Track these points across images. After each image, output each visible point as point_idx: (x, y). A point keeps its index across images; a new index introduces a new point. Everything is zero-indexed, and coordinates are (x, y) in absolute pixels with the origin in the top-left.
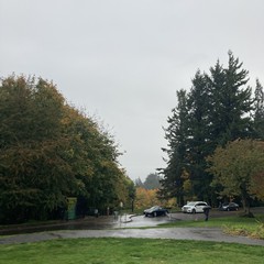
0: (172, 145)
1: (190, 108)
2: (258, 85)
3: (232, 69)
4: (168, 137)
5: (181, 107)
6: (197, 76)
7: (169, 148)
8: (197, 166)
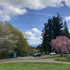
1: (47, 28)
2: (65, 21)
3: (58, 17)
6: (49, 19)
7: (42, 38)
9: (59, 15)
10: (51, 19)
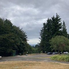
0: (42, 37)
1: (46, 28)
2: (64, 22)
4: (40, 35)
6: (48, 19)
9: (58, 16)
10: (50, 19)
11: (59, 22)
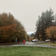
0: (37, 27)
1: (41, 19)
3: (50, 11)
4: (36, 26)
5: (39, 19)
7: (36, 28)
8: (42, 32)
9: (52, 9)
11: (52, 15)
